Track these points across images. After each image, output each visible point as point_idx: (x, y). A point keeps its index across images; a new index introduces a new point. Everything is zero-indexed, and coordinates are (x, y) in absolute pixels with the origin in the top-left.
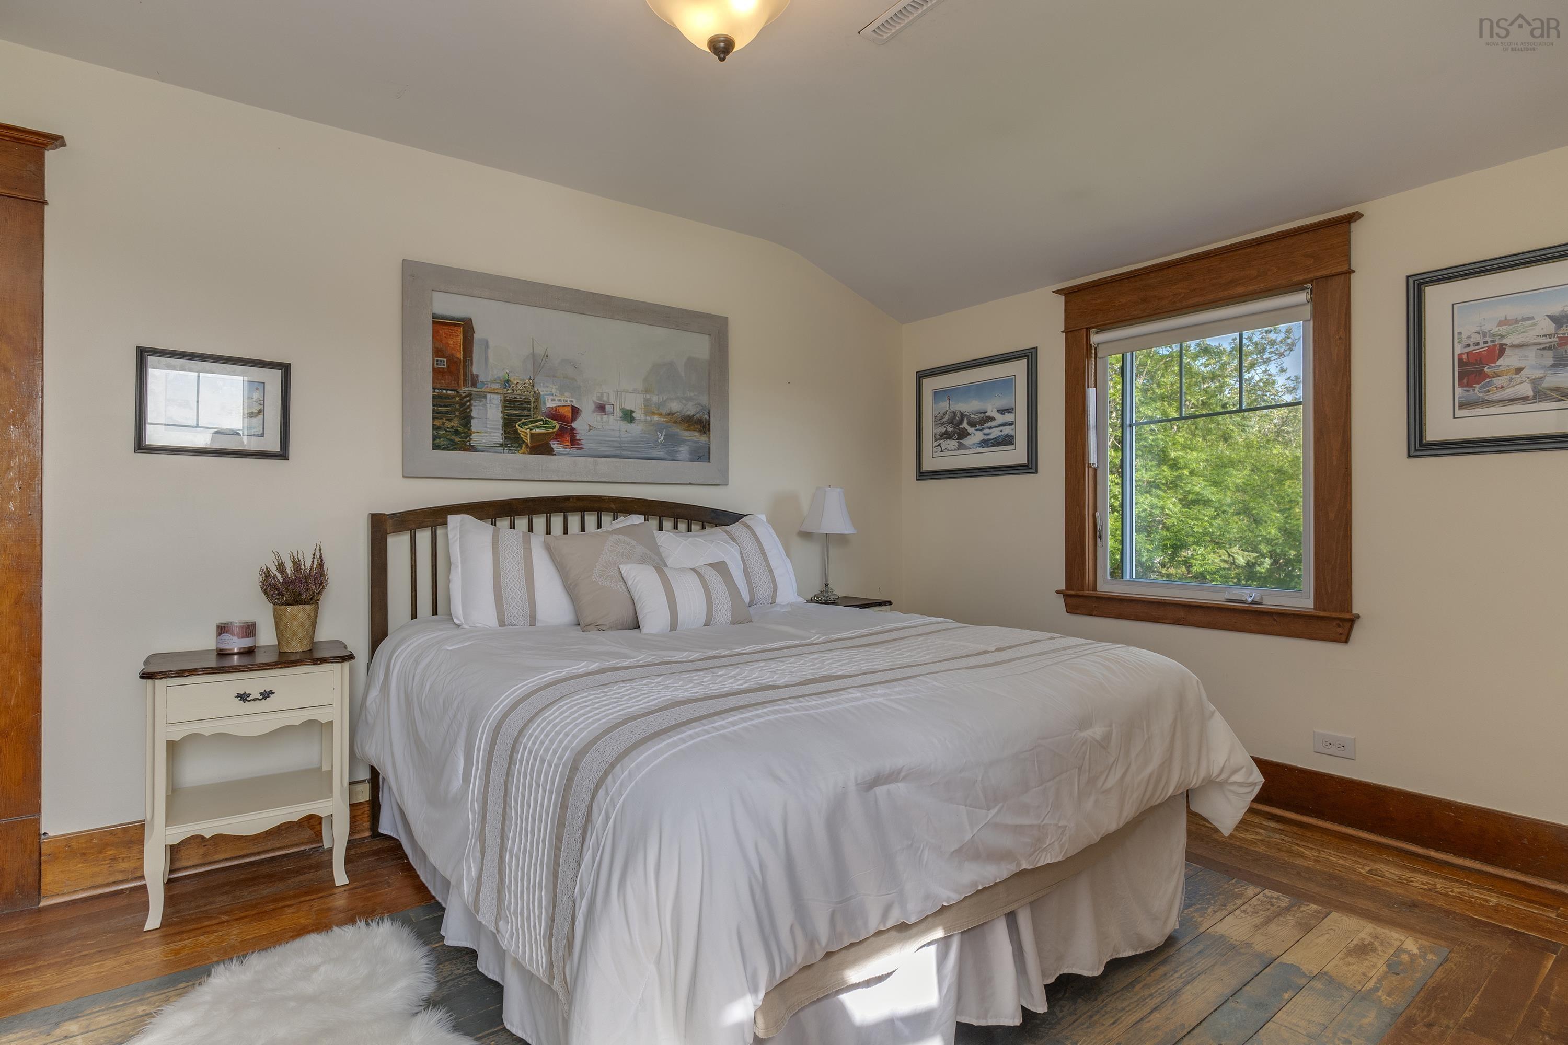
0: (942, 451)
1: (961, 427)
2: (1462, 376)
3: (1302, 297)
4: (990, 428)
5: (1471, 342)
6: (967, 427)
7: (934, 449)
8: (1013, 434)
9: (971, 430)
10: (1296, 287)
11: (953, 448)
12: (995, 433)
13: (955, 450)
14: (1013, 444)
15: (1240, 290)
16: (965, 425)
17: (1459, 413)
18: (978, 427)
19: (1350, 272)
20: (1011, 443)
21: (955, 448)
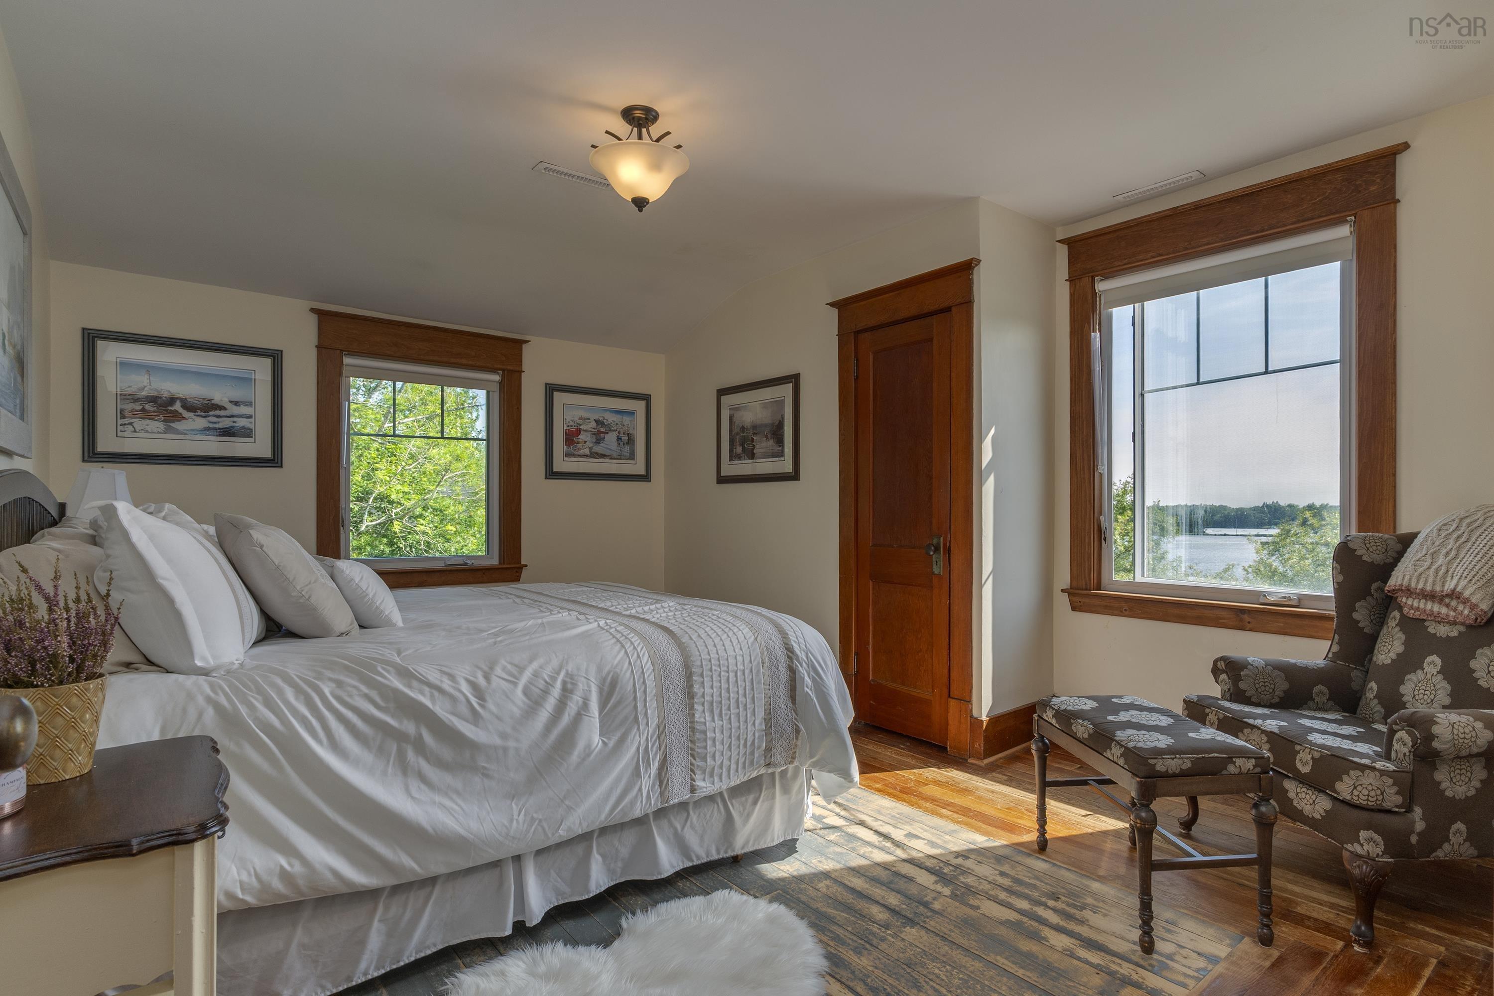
0: (135, 431)
1: (170, 408)
2: (567, 440)
3: (497, 378)
4: (218, 417)
5: (569, 424)
6: (181, 410)
7: (119, 428)
8: (252, 427)
9: (185, 414)
10: (493, 370)
11: (156, 430)
12: (226, 423)
13: (159, 433)
14: (252, 437)
15: (464, 361)
16: (177, 406)
17: (566, 459)
18: (199, 413)
19: (521, 372)
20: (249, 436)
21: (160, 430)
